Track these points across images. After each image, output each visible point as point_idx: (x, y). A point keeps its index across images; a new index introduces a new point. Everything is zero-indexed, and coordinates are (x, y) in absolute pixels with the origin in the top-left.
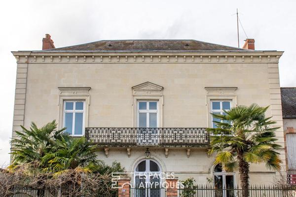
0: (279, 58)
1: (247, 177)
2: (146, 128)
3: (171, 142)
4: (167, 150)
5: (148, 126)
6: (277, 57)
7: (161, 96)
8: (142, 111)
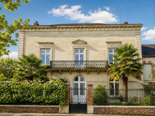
0: (141, 27)
1: (127, 84)
2: (78, 61)
3: (90, 67)
4: (88, 71)
5: (79, 60)
6: (140, 27)
7: (85, 46)
8: (77, 54)
